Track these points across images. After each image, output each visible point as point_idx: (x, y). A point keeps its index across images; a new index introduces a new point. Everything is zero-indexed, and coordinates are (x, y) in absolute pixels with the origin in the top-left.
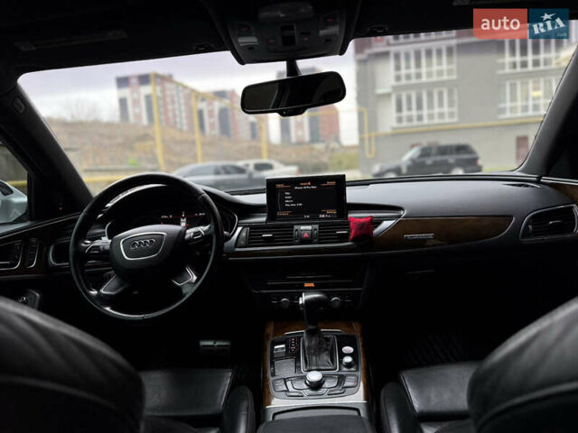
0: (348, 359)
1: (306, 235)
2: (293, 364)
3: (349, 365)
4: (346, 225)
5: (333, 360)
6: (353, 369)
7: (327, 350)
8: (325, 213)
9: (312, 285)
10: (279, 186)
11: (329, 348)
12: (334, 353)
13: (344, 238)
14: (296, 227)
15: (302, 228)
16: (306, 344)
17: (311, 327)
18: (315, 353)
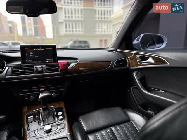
0: (61, 117)
1: (40, 70)
3: (61, 120)
4: (57, 65)
8: (48, 60)
9: (44, 90)
10: (27, 49)
11: (52, 114)
13: (57, 70)
14: (35, 66)
15: (38, 66)
17: (44, 107)
18: (47, 117)
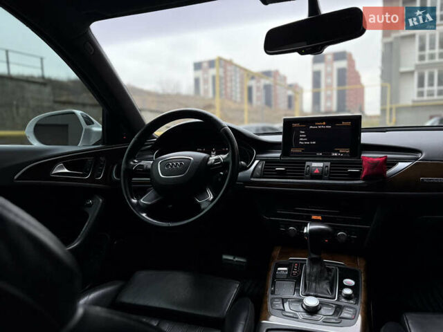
0: (348, 291)
1: (317, 171)
2: (293, 286)
3: (348, 297)
4: (359, 165)
5: (332, 290)
6: (351, 301)
7: (327, 279)
8: (338, 152)
9: (320, 218)
10: (295, 125)
11: (330, 278)
12: (334, 284)
13: (355, 176)
14: (308, 163)
16: (308, 271)
17: (314, 256)
18: (315, 280)
